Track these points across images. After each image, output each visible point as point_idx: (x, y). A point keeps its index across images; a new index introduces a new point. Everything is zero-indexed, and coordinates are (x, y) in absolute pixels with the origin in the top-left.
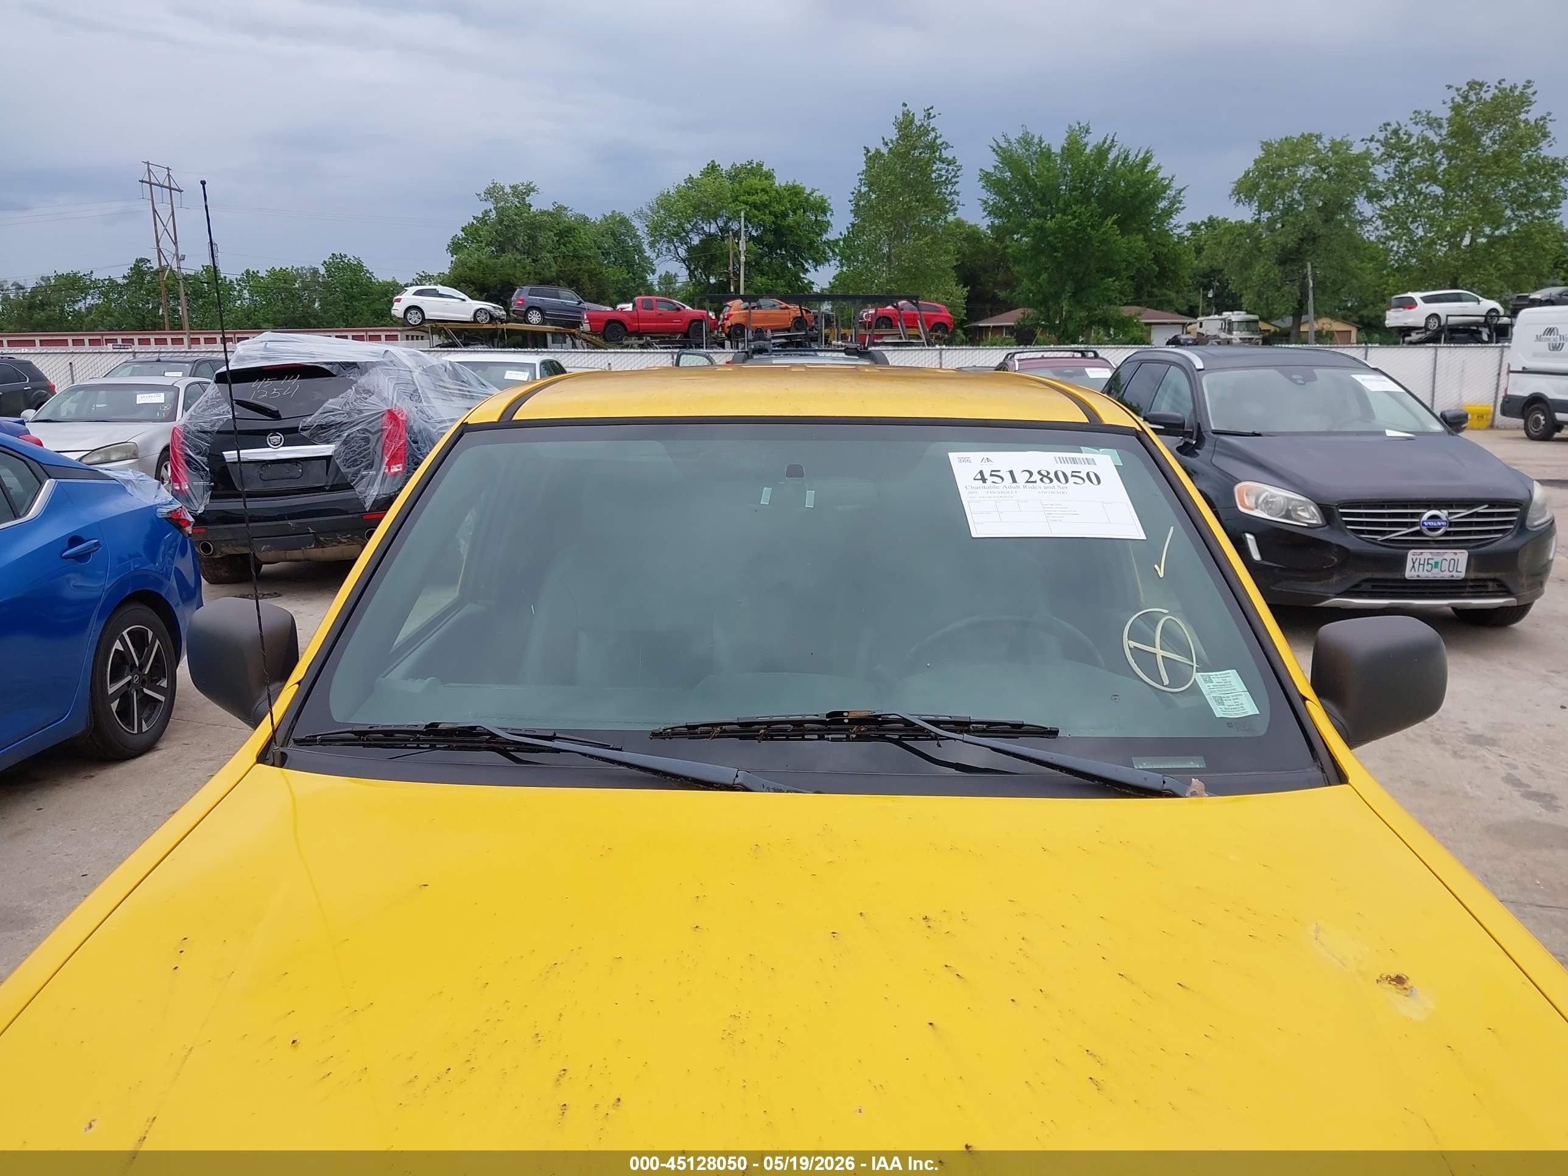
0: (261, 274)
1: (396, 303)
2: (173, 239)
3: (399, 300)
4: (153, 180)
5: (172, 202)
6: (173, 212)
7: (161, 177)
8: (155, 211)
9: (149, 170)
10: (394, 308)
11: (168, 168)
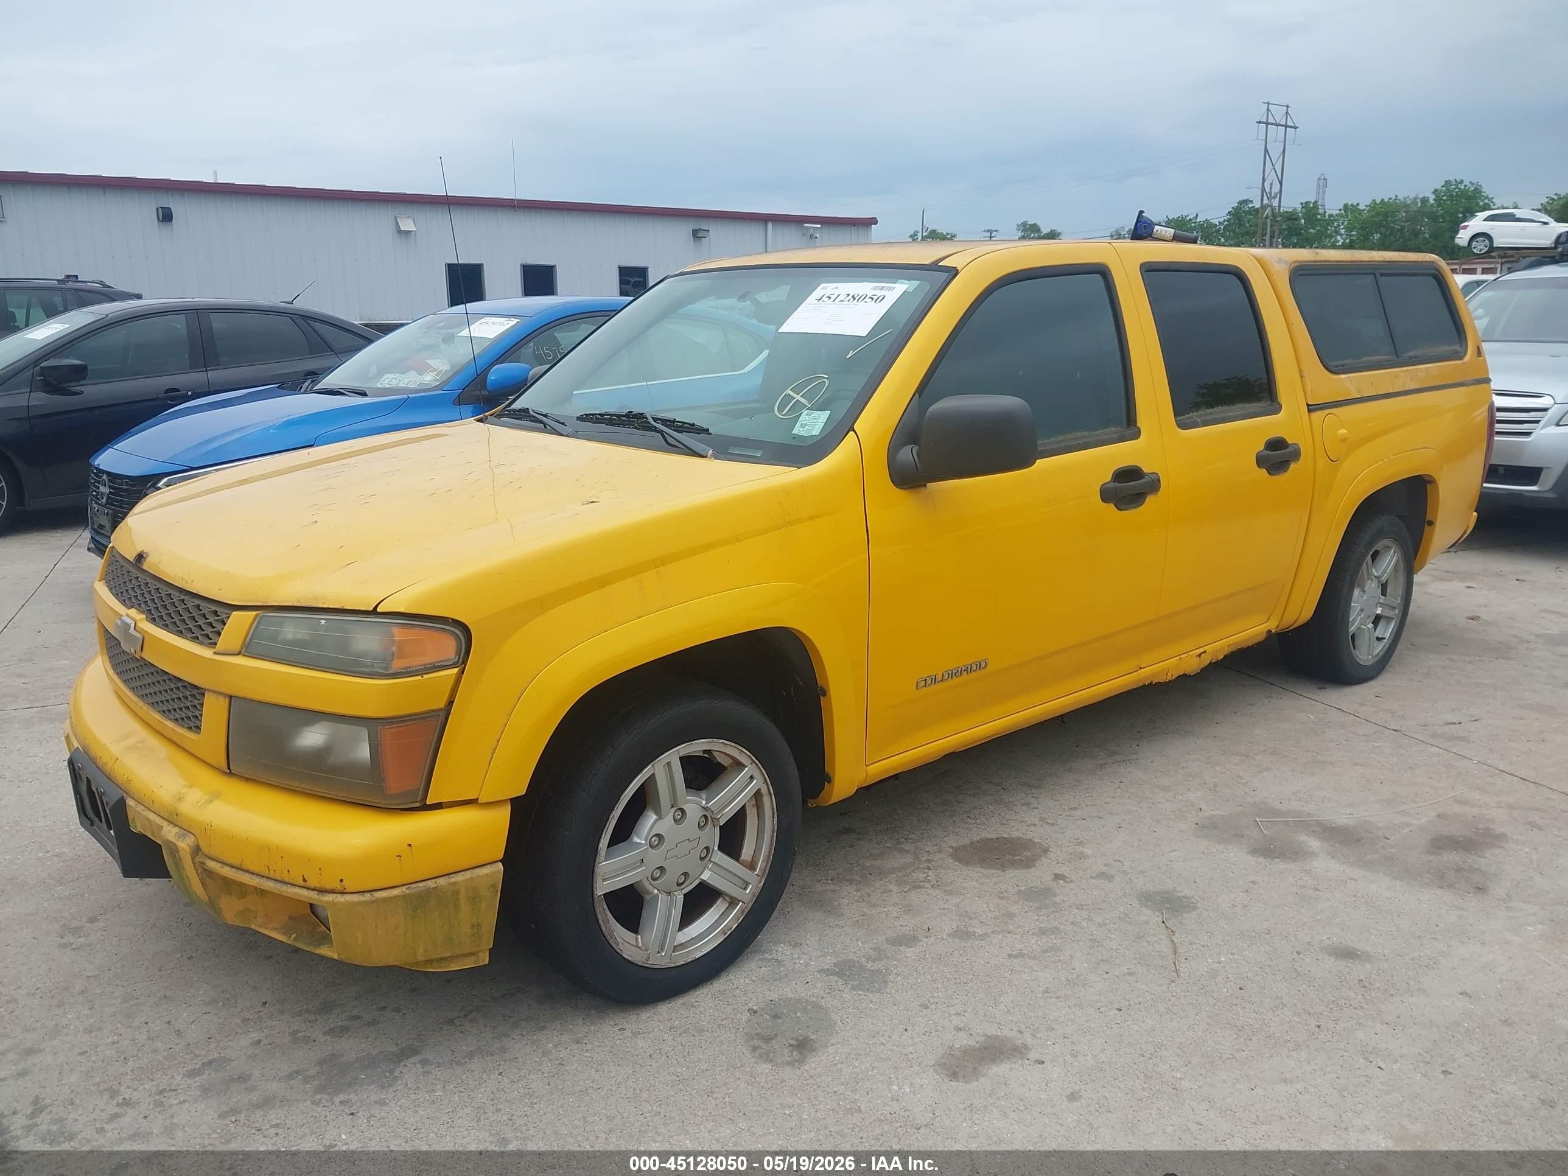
0: (1361, 207)
1: (1461, 231)
2: (1280, 178)
3: (1465, 227)
4: (1271, 120)
5: (1285, 140)
6: (1284, 150)
7: (1278, 114)
8: (1266, 150)
9: (1268, 110)
10: (1458, 236)
11: (1287, 106)
